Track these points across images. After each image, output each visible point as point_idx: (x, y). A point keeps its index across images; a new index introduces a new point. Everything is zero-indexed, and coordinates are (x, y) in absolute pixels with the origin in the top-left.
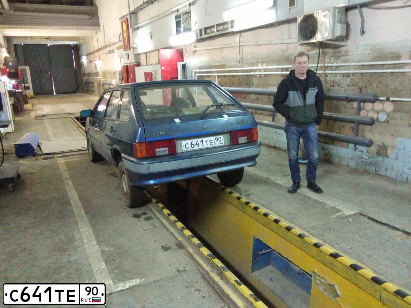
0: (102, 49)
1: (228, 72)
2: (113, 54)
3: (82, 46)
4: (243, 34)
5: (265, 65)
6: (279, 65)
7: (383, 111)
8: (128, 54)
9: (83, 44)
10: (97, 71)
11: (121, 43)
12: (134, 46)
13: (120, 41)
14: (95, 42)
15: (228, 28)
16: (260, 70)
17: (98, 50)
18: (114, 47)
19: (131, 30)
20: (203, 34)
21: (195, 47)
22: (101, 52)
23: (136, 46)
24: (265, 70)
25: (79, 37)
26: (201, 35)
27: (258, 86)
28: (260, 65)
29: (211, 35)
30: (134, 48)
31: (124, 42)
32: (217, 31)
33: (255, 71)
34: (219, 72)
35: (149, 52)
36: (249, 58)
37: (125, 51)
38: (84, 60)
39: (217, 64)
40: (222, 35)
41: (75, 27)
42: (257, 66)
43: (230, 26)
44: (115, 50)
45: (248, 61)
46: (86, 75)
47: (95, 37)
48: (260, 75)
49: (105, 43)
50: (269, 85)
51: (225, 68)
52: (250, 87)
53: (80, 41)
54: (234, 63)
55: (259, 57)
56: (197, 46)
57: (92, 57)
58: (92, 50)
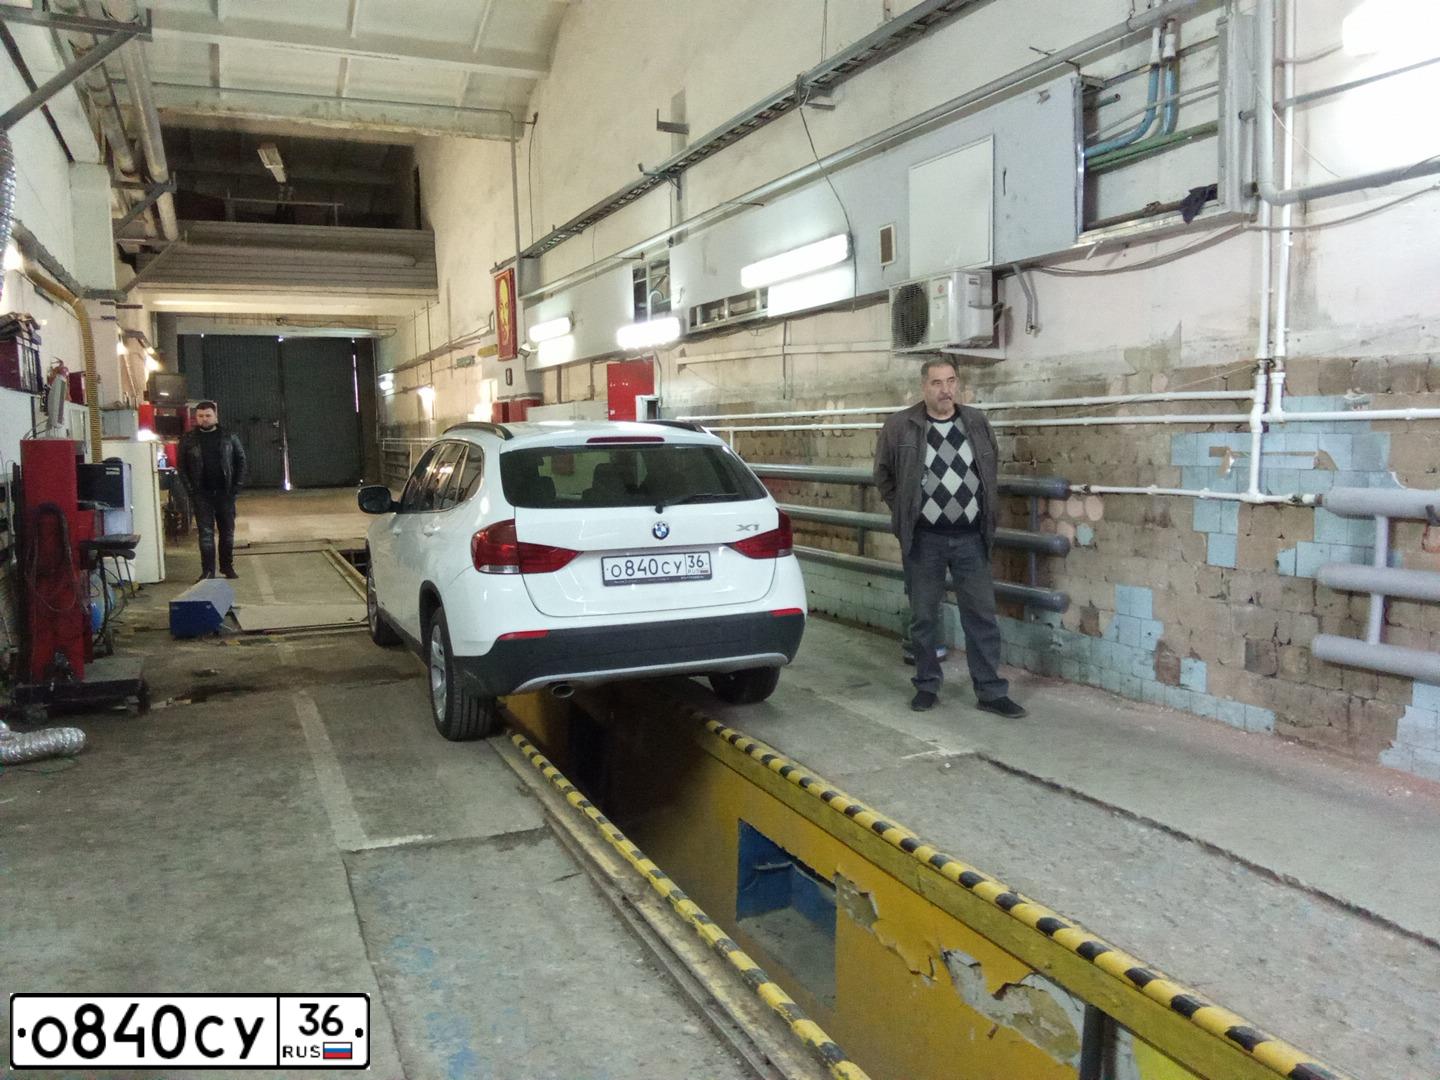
0: (440, 352)
1: (759, 421)
2: (470, 369)
3: (383, 345)
4: (794, 324)
5: (841, 404)
6: (870, 407)
7: (1085, 518)
8: (511, 370)
9: (387, 337)
10: (422, 419)
11: (493, 339)
12: (526, 347)
13: (490, 332)
14: (422, 335)
15: (754, 309)
16: (831, 418)
17: (429, 357)
18: (474, 350)
19: (519, 303)
20: (699, 320)
21: (683, 354)
22: (436, 363)
23: (534, 346)
24: (843, 418)
25: (376, 317)
26: (693, 324)
27: (828, 459)
28: (830, 403)
29: (718, 323)
30: (527, 355)
31: (501, 335)
32: (732, 314)
33: (820, 419)
34: (737, 422)
35: (568, 365)
36: (807, 386)
37: (505, 360)
38: (387, 384)
39: (735, 401)
40: (746, 325)
41: (364, 290)
42: (825, 408)
43: (758, 303)
44: (478, 359)
45: (805, 395)
46: (388, 432)
47: (422, 319)
48: (832, 430)
49: (450, 337)
50: (852, 458)
51: (754, 412)
52: (809, 462)
53: (377, 329)
54: (771, 400)
55: (830, 384)
56: (687, 352)
57: (411, 376)
58: (410, 356)
